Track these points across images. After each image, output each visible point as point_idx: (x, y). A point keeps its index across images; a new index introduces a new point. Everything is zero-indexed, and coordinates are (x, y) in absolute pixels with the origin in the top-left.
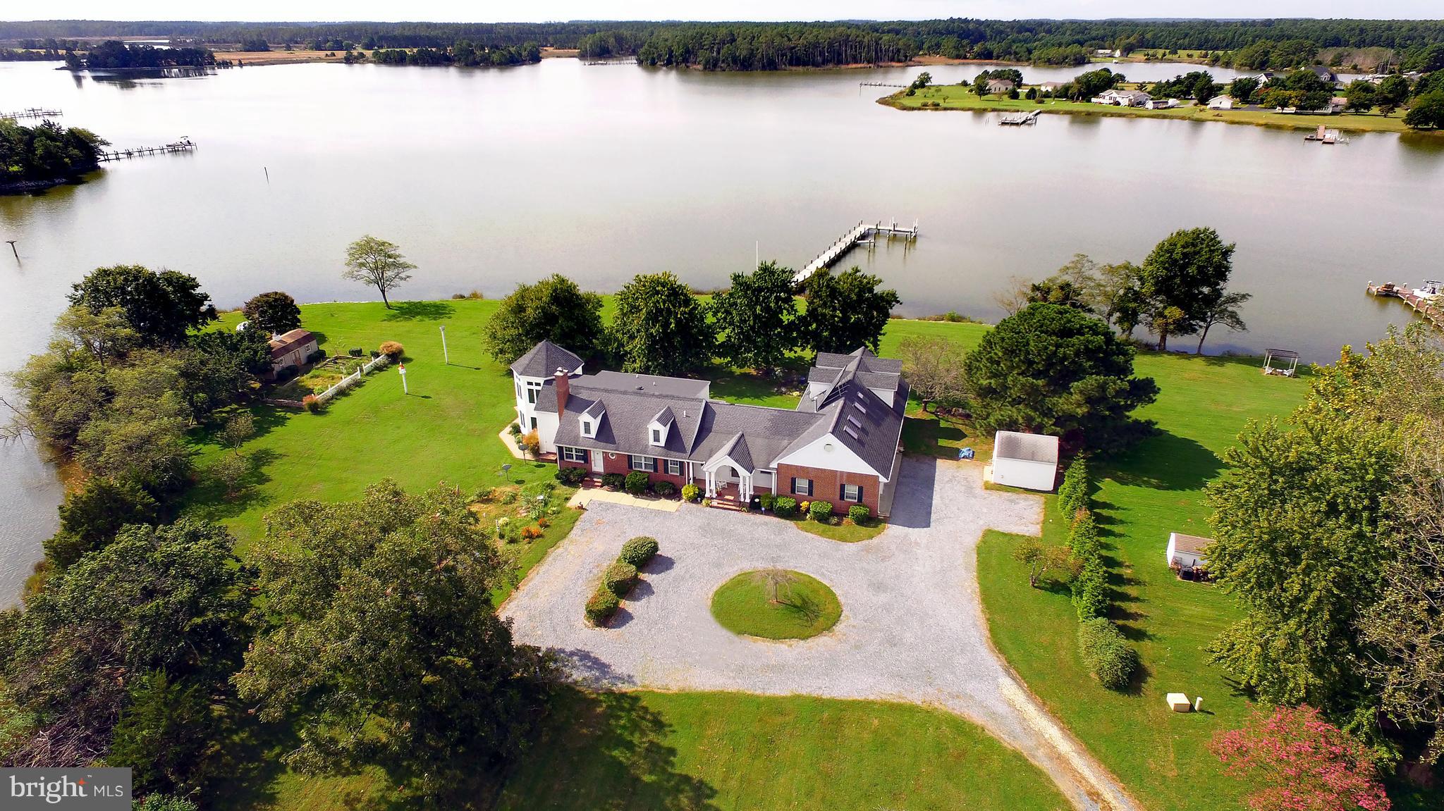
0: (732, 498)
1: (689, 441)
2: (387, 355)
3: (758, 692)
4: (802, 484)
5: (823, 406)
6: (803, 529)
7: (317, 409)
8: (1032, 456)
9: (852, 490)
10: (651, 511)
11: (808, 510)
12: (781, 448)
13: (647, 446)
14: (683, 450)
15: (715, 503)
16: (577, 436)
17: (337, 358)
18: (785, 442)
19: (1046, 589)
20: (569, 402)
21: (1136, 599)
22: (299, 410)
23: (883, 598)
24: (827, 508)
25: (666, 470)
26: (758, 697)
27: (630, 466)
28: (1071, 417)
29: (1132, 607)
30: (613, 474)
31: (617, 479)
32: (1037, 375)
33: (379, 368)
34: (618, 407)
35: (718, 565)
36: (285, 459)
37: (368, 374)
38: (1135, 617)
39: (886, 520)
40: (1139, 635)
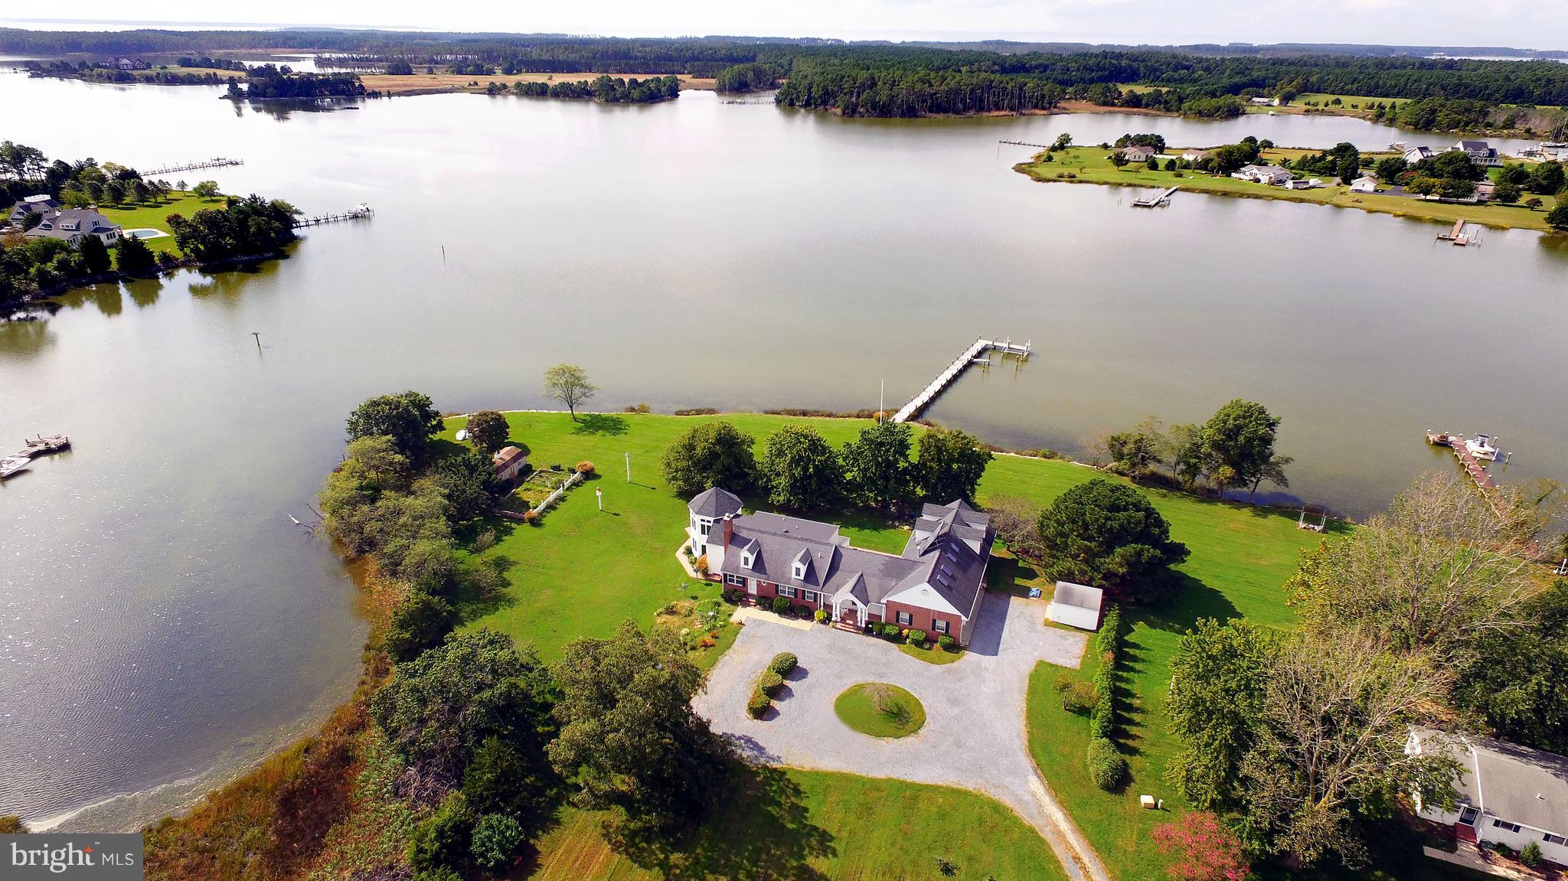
0: (851, 622)
1: (822, 576)
2: (582, 472)
3: (864, 774)
4: (905, 616)
5: (923, 554)
6: (903, 651)
7: (535, 522)
8: (1081, 604)
9: (941, 624)
10: (792, 629)
11: (908, 636)
12: (890, 587)
13: (790, 579)
14: (817, 583)
15: (839, 625)
16: (738, 568)
17: (541, 472)
18: (894, 583)
19: (1074, 712)
20: (733, 539)
21: (1138, 724)
22: (520, 521)
23: (956, 711)
24: (922, 636)
25: (804, 598)
26: (864, 778)
27: (777, 592)
28: (1115, 575)
29: (1134, 730)
30: (764, 597)
31: (768, 600)
32: (1090, 539)
33: (576, 484)
34: (769, 545)
35: (840, 677)
36: (518, 566)
37: (567, 489)
38: (1134, 737)
39: (965, 648)
40: (1134, 751)
